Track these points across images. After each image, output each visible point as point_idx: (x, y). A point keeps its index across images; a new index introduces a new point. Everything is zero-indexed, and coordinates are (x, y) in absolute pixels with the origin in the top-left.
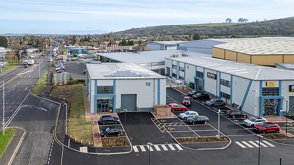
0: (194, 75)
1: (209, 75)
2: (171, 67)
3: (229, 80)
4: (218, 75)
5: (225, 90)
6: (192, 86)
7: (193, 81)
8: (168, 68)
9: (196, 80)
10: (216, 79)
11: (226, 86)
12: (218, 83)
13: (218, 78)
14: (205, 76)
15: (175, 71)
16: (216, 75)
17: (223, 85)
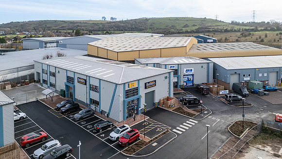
0: (65, 81)
1: (79, 80)
2: (41, 72)
3: (98, 85)
4: (88, 80)
5: (94, 96)
6: (63, 93)
7: (64, 88)
8: (38, 74)
9: (67, 86)
10: (86, 84)
11: (96, 91)
12: (88, 88)
13: (88, 83)
14: (76, 81)
15: (45, 77)
16: (86, 80)
17: (93, 90)
